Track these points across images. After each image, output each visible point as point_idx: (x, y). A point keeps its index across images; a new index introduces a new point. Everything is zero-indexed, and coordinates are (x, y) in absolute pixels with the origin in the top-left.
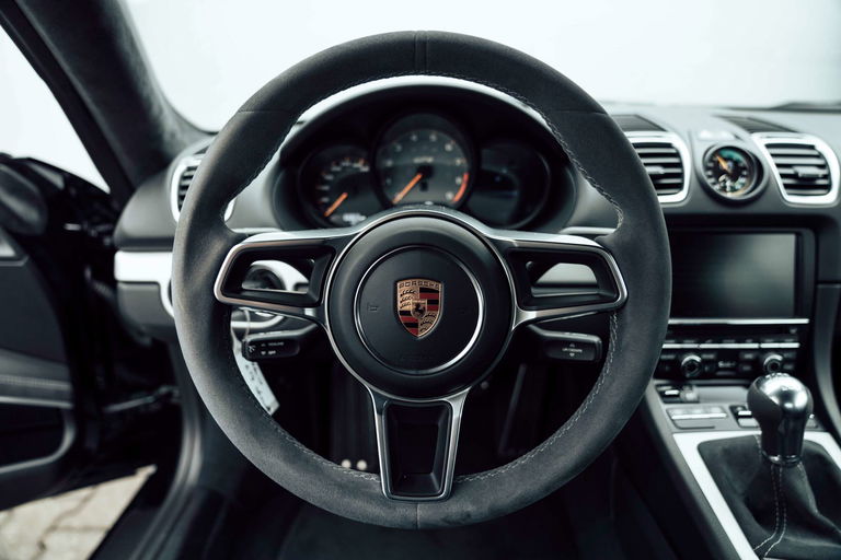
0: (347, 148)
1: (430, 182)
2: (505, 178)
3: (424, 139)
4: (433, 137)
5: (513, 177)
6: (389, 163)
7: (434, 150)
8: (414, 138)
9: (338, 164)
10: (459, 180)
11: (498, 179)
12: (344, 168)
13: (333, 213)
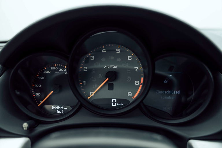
0: (56, 59)
1: (115, 83)
2: (170, 81)
3: (111, 51)
4: (118, 51)
5: (174, 79)
6: (86, 69)
7: (119, 60)
8: (104, 51)
9: (49, 69)
10: (137, 83)
11: (166, 82)
12: (53, 71)
13: (44, 103)
